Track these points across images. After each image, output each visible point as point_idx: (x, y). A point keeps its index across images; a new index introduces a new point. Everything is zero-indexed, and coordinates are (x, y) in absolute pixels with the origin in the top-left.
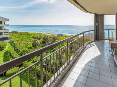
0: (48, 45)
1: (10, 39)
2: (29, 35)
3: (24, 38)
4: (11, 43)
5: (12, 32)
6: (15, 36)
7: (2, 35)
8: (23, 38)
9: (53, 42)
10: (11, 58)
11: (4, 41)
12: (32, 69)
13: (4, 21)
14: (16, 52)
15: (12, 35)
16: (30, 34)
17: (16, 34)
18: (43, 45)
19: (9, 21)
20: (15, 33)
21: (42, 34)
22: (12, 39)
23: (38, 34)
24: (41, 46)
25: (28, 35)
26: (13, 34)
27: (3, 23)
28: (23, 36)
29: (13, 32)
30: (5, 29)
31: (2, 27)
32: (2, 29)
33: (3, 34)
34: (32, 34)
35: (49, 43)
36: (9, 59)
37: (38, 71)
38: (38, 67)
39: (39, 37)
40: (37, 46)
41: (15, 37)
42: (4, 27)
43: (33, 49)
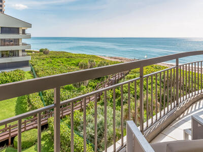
0: (109, 85)
1: (33, 65)
2: (69, 57)
3: (59, 64)
4: (33, 74)
5: (39, 51)
6: (43, 59)
7: (18, 56)
8: (57, 64)
9: (121, 79)
10: (29, 106)
11: (21, 69)
12: (66, 140)
13: (23, 28)
14: (39, 95)
15: (38, 57)
16: (72, 57)
17: (44, 56)
18: (96, 84)
19: (31, 27)
20: (44, 53)
21: (96, 57)
22: (35, 66)
23: (88, 56)
24: (91, 86)
25: (68, 59)
26: (40, 55)
27: (21, 32)
28: (58, 60)
29: (41, 51)
30: (24, 44)
31: (18, 39)
32: (19, 45)
33: (21, 54)
34: (77, 56)
35: (110, 80)
36: (26, 108)
37: (77, 149)
38: (77, 137)
39: (88, 64)
40: (82, 86)
41: (42, 62)
42: (21, 39)
43: (73, 92)
